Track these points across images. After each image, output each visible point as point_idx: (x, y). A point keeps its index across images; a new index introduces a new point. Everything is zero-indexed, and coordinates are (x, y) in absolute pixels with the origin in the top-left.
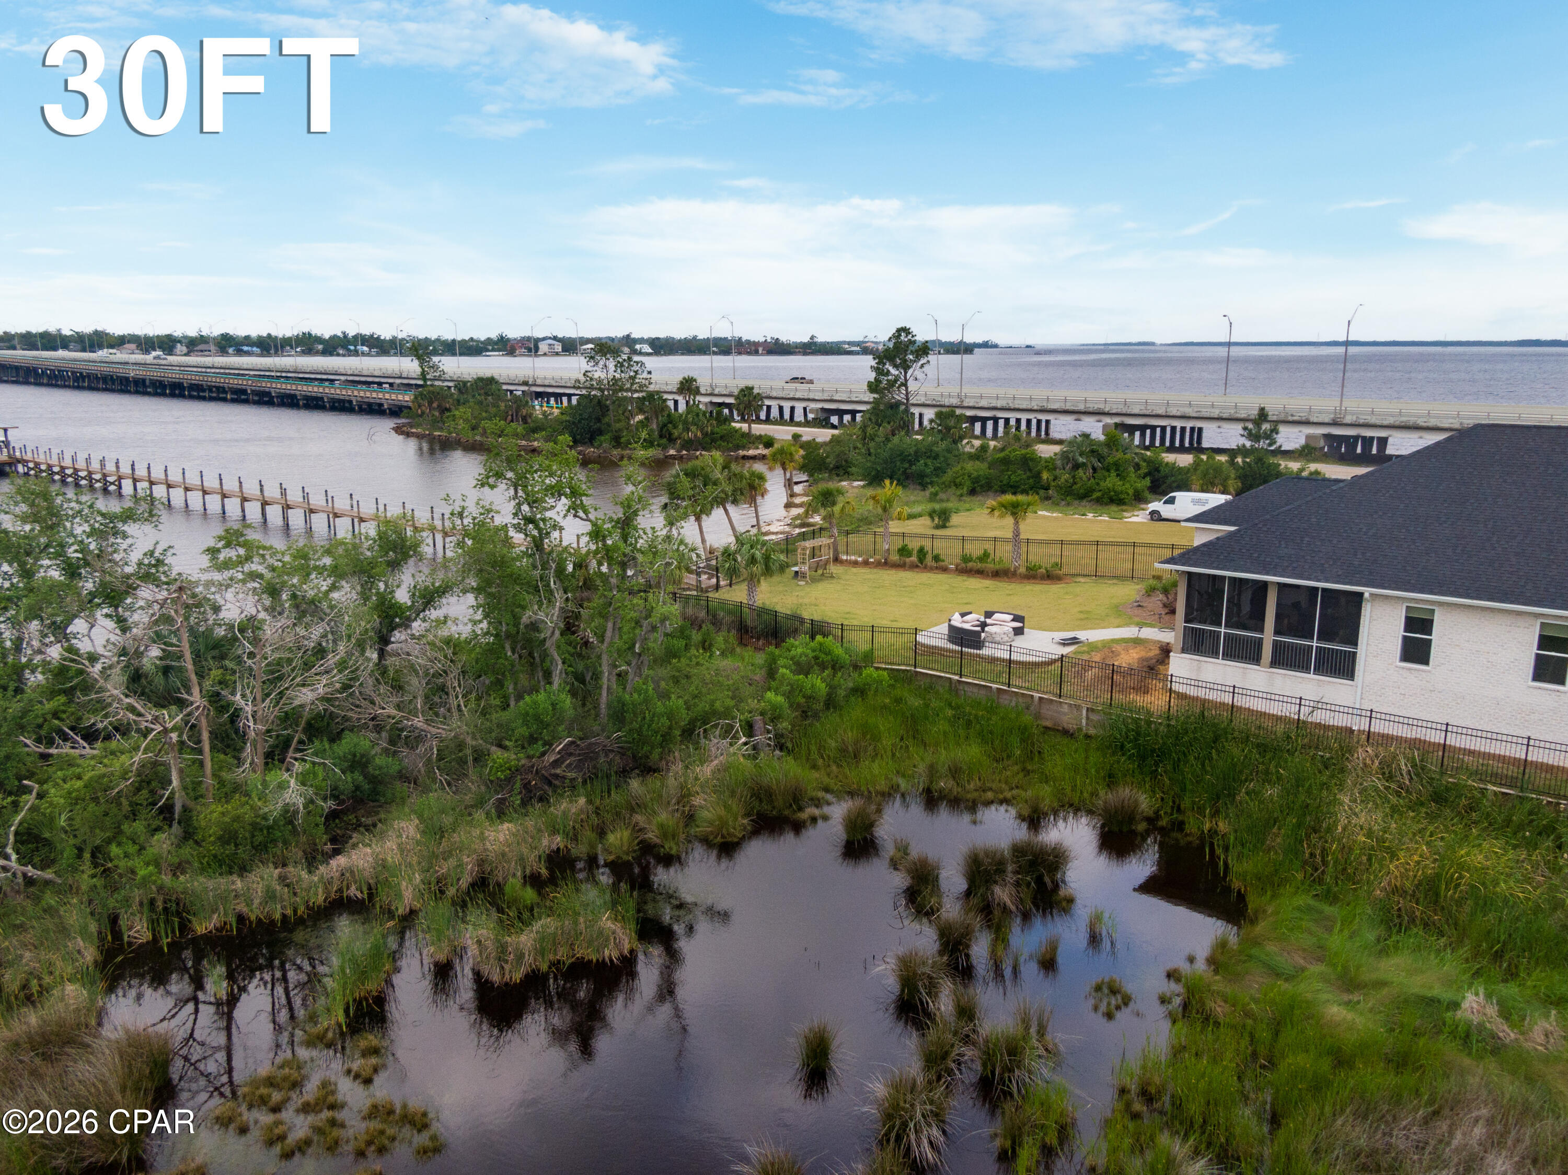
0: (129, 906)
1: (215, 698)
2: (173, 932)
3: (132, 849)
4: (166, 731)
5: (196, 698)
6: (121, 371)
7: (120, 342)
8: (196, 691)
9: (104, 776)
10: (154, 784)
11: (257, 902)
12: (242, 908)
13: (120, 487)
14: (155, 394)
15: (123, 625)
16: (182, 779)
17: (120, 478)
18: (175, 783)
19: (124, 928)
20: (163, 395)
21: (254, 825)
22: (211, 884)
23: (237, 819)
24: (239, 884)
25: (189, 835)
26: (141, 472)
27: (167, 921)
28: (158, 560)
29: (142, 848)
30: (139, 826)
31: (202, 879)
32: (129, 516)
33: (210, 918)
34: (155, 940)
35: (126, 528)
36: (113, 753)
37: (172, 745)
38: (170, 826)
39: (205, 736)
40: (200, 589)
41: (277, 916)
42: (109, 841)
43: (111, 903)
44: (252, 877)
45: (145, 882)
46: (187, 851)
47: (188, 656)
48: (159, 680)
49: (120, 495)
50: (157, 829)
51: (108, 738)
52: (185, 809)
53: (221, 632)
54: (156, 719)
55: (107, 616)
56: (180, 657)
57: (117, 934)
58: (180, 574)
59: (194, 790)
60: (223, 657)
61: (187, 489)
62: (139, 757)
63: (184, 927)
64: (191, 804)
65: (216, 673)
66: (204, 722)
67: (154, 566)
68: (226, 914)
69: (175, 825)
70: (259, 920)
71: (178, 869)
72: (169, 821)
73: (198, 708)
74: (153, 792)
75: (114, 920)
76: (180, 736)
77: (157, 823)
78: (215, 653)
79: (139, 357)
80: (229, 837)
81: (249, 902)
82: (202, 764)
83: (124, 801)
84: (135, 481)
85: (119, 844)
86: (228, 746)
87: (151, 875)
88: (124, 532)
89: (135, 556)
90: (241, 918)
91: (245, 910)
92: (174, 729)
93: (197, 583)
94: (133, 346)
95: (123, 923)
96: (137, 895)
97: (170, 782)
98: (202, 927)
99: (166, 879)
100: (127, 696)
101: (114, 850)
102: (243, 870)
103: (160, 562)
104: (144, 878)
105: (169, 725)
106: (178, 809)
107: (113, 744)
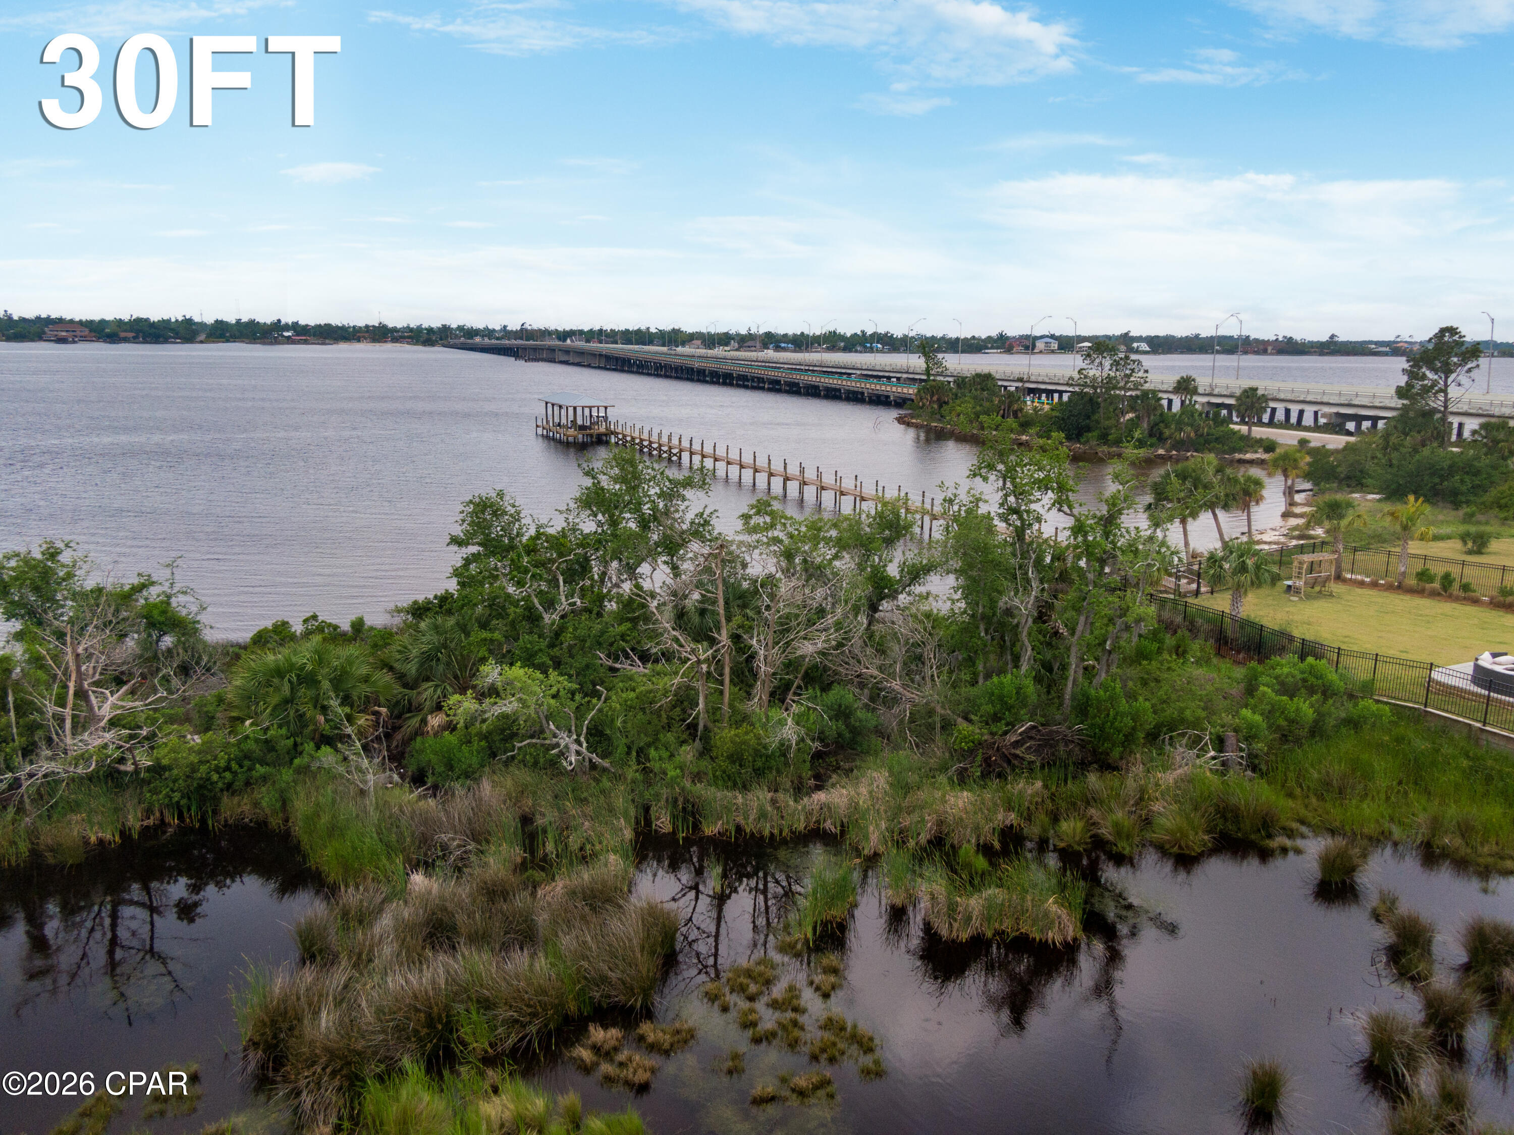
0: (659, 801)
1: (736, 638)
2: (688, 828)
3: (665, 754)
4: (699, 662)
5: (724, 637)
6: (689, 363)
7: (690, 338)
8: (724, 632)
9: (651, 691)
10: (686, 703)
11: (752, 818)
12: (740, 820)
13: (680, 458)
14: (712, 383)
15: (676, 571)
16: (706, 704)
17: (681, 451)
18: (701, 706)
19: (653, 817)
20: (717, 383)
21: (756, 751)
22: (719, 795)
23: (744, 743)
24: (740, 800)
25: (706, 751)
26: (697, 447)
27: (685, 819)
28: (705, 521)
29: (672, 756)
30: (670, 737)
31: (713, 789)
32: (688, 483)
33: (716, 823)
34: (674, 833)
35: (685, 493)
36: (658, 674)
37: (702, 674)
38: (694, 741)
39: (727, 670)
40: (734, 547)
41: (766, 833)
42: (649, 745)
43: (647, 795)
44: (750, 796)
45: (670, 785)
46: (705, 764)
47: (721, 602)
48: (696, 619)
49: (680, 464)
50: (684, 742)
51: (656, 661)
52: (706, 728)
53: (745, 585)
54: (693, 651)
55: (665, 563)
56: (714, 602)
57: (648, 822)
58: (720, 534)
59: (713, 711)
60: (744, 606)
61: (728, 463)
62: (677, 680)
63: (696, 826)
64: (710, 725)
65: (737, 619)
66: (727, 657)
67: (703, 525)
68: (728, 822)
69: (697, 740)
70: (752, 834)
71: (697, 777)
72: (694, 736)
73: (724, 646)
74: (684, 711)
75: (647, 809)
76: (709, 667)
77: (685, 736)
78: (739, 602)
79: (703, 351)
80: (736, 758)
81: (746, 818)
82: (721, 692)
83: (664, 716)
84: (692, 454)
85: (656, 749)
86: (742, 682)
87: (678, 777)
88: (684, 496)
89: (690, 516)
90: (739, 829)
91: (743, 822)
92: (707, 660)
93: (732, 542)
94: (699, 342)
95: (653, 813)
96: (665, 792)
97: (697, 705)
98: (710, 829)
99: (688, 784)
100: (674, 629)
101: (652, 753)
102: (745, 788)
103: (707, 523)
104: (672, 778)
105: (702, 658)
106: (701, 727)
107: (659, 667)
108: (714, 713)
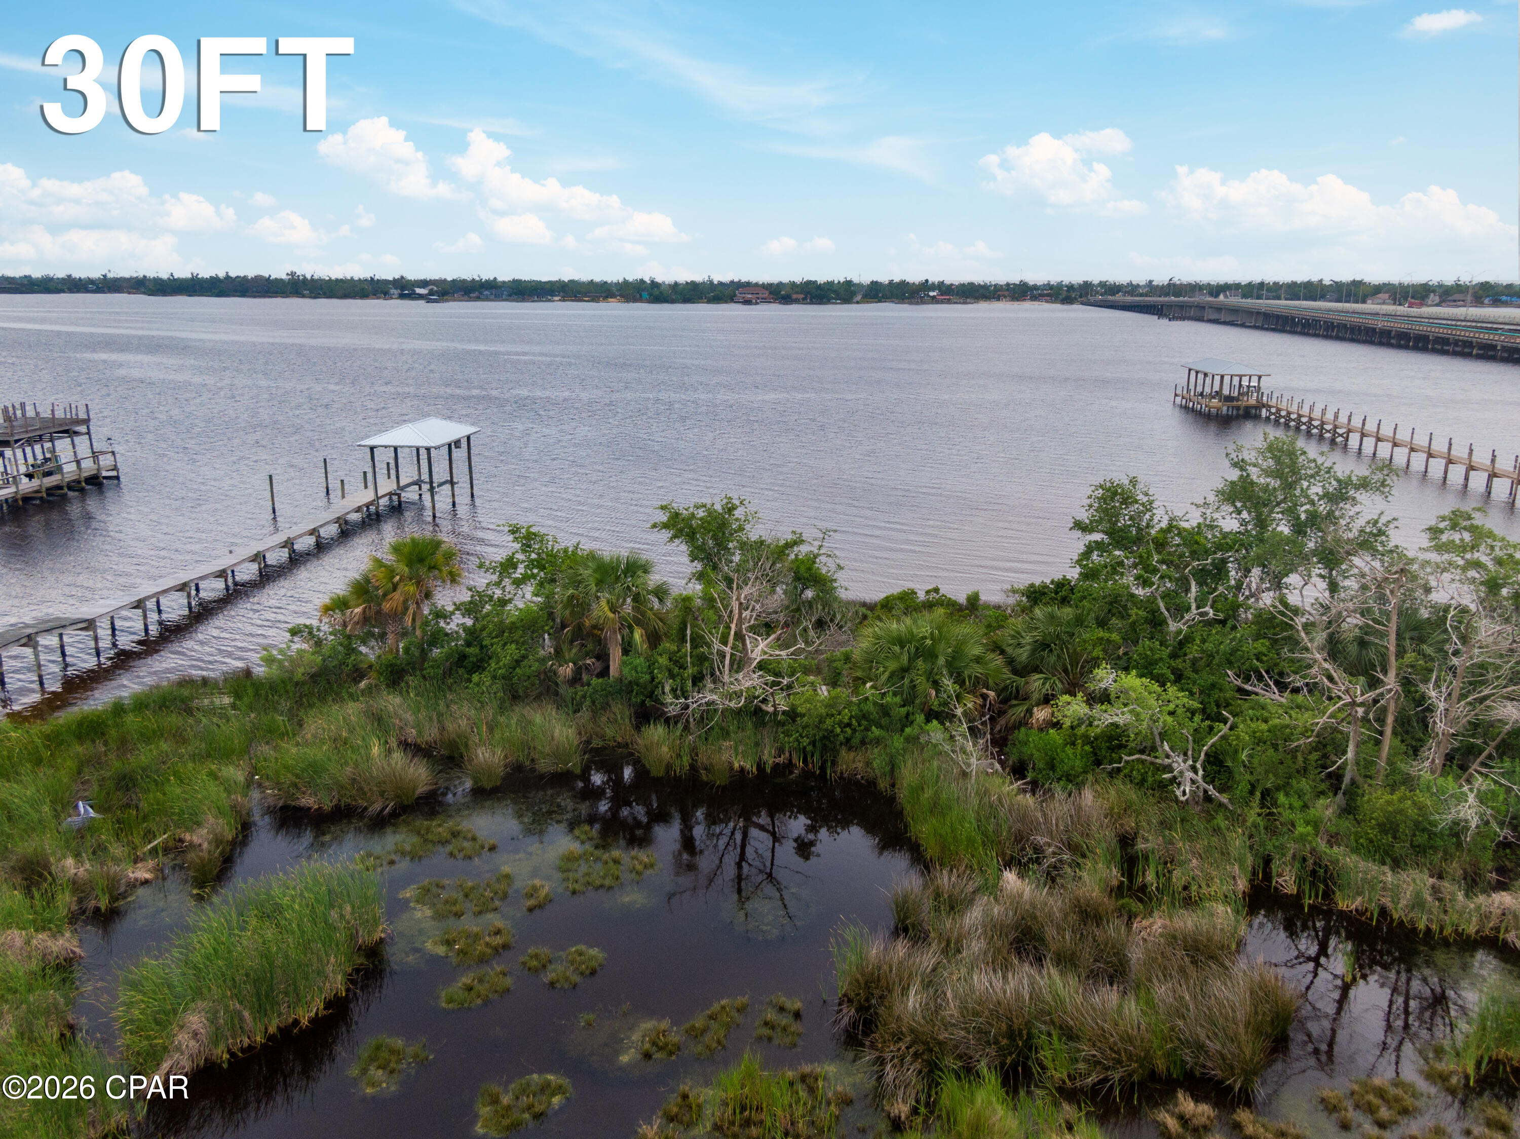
0: (1284, 855)
1: (1406, 683)
2: (1317, 896)
3: (1297, 804)
4: (1353, 704)
5: (1391, 681)
6: (1370, 322)
7: (1376, 290)
8: (1392, 673)
9: (1287, 726)
10: (1329, 748)
11: (1403, 902)
12: (1387, 901)
13: (1347, 439)
14: (1399, 347)
15: (1333, 587)
16: (1357, 754)
17: (1349, 431)
18: (1350, 754)
19: (1274, 873)
20: (1406, 347)
21: (1417, 824)
22: (1362, 865)
23: (1401, 812)
24: (1389, 877)
25: (1349, 810)
26: (1371, 427)
27: (1312, 884)
28: (1380, 530)
29: (1305, 806)
30: (1304, 784)
31: (1354, 857)
33: (1354, 898)
34: (1299, 896)
36: (1299, 707)
37: (1356, 719)
38: (1335, 794)
39: (1390, 719)
40: (1415, 567)
41: (1421, 926)
42: (1278, 789)
43: (1269, 846)
44: (1403, 875)
45: (1302, 838)
46: (1346, 824)
47: (1393, 637)
48: (1353, 649)
49: (1345, 446)
50: (1322, 793)
51: (1296, 691)
52: (1353, 782)
53: (1424, 614)
54: (1347, 691)
55: (1321, 576)
56: (1383, 635)
57: (1268, 876)
58: (1397, 547)
59: (1366, 766)
60: (1421, 640)
61: (1412, 450)
62: (1322, 720)
63: (1328, 895)
64: (1360, 780)
65: (1410, 657)
66: (1392, 707)
67: (1375, 535)
68: (1370, 900)
69: (1340, 795)
70: (1401, 922)
71: (1333, 839)
72: (1336, 790)
73: (1390, 690)
74: (1325, 756)
75: (1268, 861)
76: (1366, 713)
77: (1323, 787)
78: (1415, 634)
79: (1390, 308)
80: (1389, 827)
81: (1396, 901)
82: (1378, 743)
83: (1300, 758)
84: (1363, 435)
85: (1287, 794)
86: (1407, 732)
87: (1308, 834)
88: (1354, 499)
90: (1383, 911)
91: (1390, 905)
92: (1362, 704)
93: (1412, 561)
94: (1386, 296)
95: (1274, 867)
96: (1292, 847)
97: (1345, 752)
98: (1345, 903)
99: (1322, 845)
100: (1325, 660)
101: (1282, 798)
102: (1397, 864)
103: (1381, 533)
104: (1302, 835)
105: (1359, 700)
106: (1347, 780)
107: (1299, 698)
108: (1366, 768)
